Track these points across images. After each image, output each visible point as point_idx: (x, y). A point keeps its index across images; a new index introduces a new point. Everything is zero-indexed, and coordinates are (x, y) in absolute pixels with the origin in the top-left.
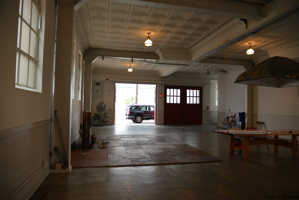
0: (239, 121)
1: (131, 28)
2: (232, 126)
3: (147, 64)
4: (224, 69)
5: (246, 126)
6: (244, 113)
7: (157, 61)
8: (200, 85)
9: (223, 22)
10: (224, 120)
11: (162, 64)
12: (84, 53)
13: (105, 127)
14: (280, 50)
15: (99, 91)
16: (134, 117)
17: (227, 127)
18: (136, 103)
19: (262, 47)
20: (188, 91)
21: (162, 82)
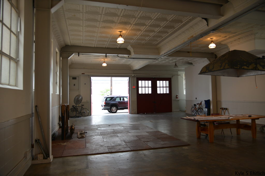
0: (205, 108)
1: (104, 27)
2: (199, 113)
3: (120, 59)
4: (190, 62)
5: (212, 112)
6: (209, 100)
7: (128, 56)
8: (169, 76)
9: (186, 21)
10: (191, 107)
11: (134, 58)
12: (60, 50)
13: (82, 118)
14: (238, 44)
15: (75, 85)
16: (109, 108)
17: (194, 113)
18: (111, 94)
19: (222, 41)
20: (158, 82)
21: (134, 75)
